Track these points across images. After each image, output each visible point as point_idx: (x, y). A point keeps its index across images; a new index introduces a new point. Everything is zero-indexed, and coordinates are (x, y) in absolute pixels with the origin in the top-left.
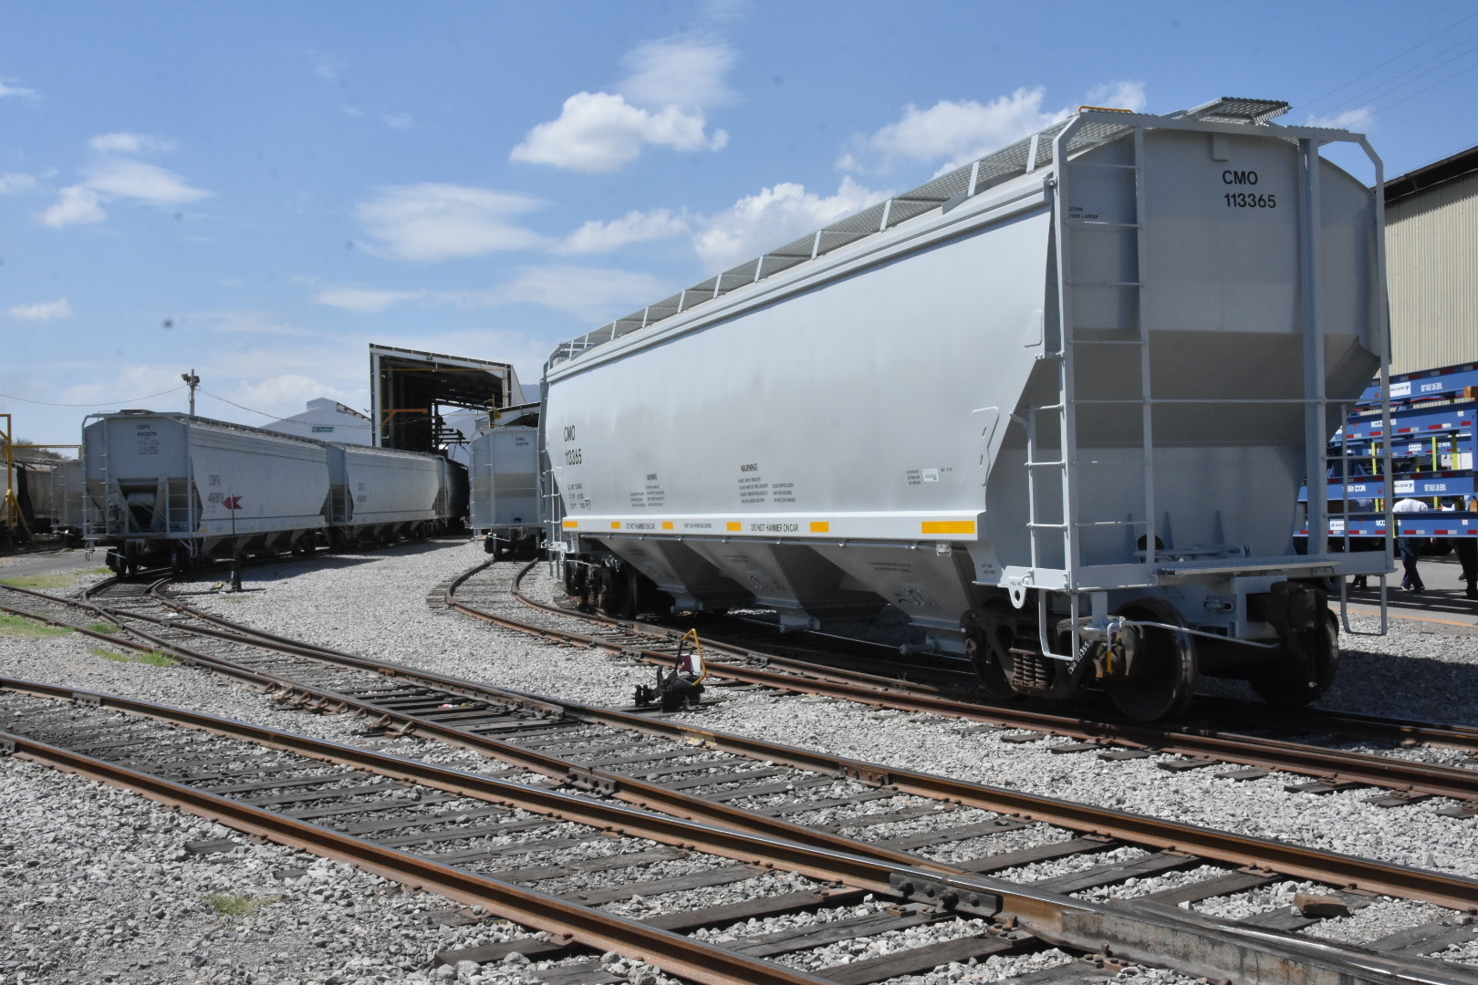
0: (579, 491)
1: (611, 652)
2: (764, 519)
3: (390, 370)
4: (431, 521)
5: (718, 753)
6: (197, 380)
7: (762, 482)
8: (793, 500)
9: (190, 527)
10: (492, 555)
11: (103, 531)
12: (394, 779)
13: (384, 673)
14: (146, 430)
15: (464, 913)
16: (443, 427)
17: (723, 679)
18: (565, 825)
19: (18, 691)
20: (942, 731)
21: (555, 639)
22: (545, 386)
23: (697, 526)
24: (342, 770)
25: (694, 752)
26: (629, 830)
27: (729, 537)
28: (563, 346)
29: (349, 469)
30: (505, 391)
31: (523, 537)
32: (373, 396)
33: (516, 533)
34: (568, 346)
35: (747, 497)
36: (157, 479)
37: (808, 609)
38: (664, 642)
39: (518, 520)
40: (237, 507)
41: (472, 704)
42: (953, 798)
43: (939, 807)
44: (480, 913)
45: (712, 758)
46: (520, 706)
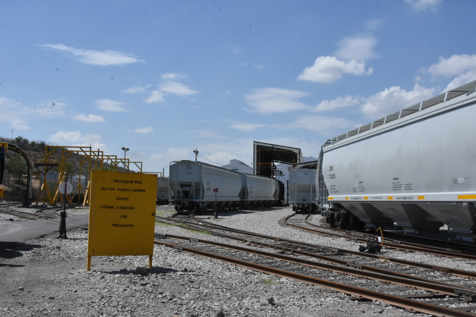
0: (334, 188)
1: (346, 239)
2: (401, 195)
3: (260, 150)
4: (272, 201)
5: (391, 264)
6: (198, 152)
7: (400, 184)
8: (412, 189)
9: (201, 197)
10: (295, 212)
11: (174, 198)
12: (293, 263)
13: (276, 240)
14: (188, 167)
15: (329, 291)
16: (276, 169)
17: (386, 247)
18: (349, 276)
19: (172, 238)
20: (465, 263)
21: (326, 235)
22: (322, 154)
23: (377, 198)
24: (277, 260)
25: (382, 263)
26: (369, 278)
27: (388, 202)
28: (328, 140)
29: (248, 182)
30: (298, 158)
31: (306, 206)
32: (254, 159)
33: (303, 205)
34: (331, 141)
35: (395, 189)
36: (191, 182)
37: (415, 227)
38: (363, 237)
39: (304, 200)
40: (217, 191)
41: (307, 249)
42: (471, 278)
43: (467, 279)
44: (333, 291)
45: (389, 265)
46: (323, 249)
